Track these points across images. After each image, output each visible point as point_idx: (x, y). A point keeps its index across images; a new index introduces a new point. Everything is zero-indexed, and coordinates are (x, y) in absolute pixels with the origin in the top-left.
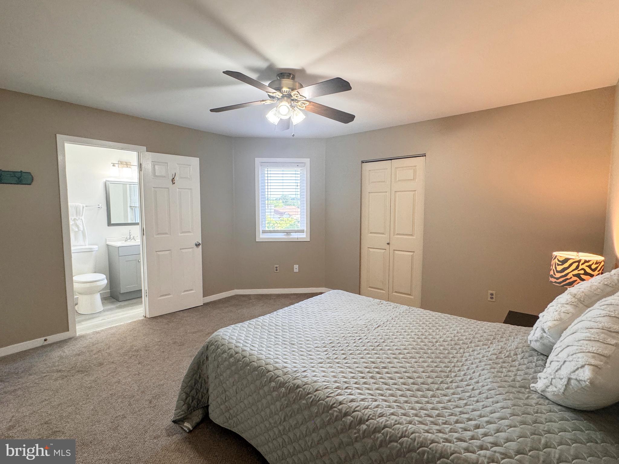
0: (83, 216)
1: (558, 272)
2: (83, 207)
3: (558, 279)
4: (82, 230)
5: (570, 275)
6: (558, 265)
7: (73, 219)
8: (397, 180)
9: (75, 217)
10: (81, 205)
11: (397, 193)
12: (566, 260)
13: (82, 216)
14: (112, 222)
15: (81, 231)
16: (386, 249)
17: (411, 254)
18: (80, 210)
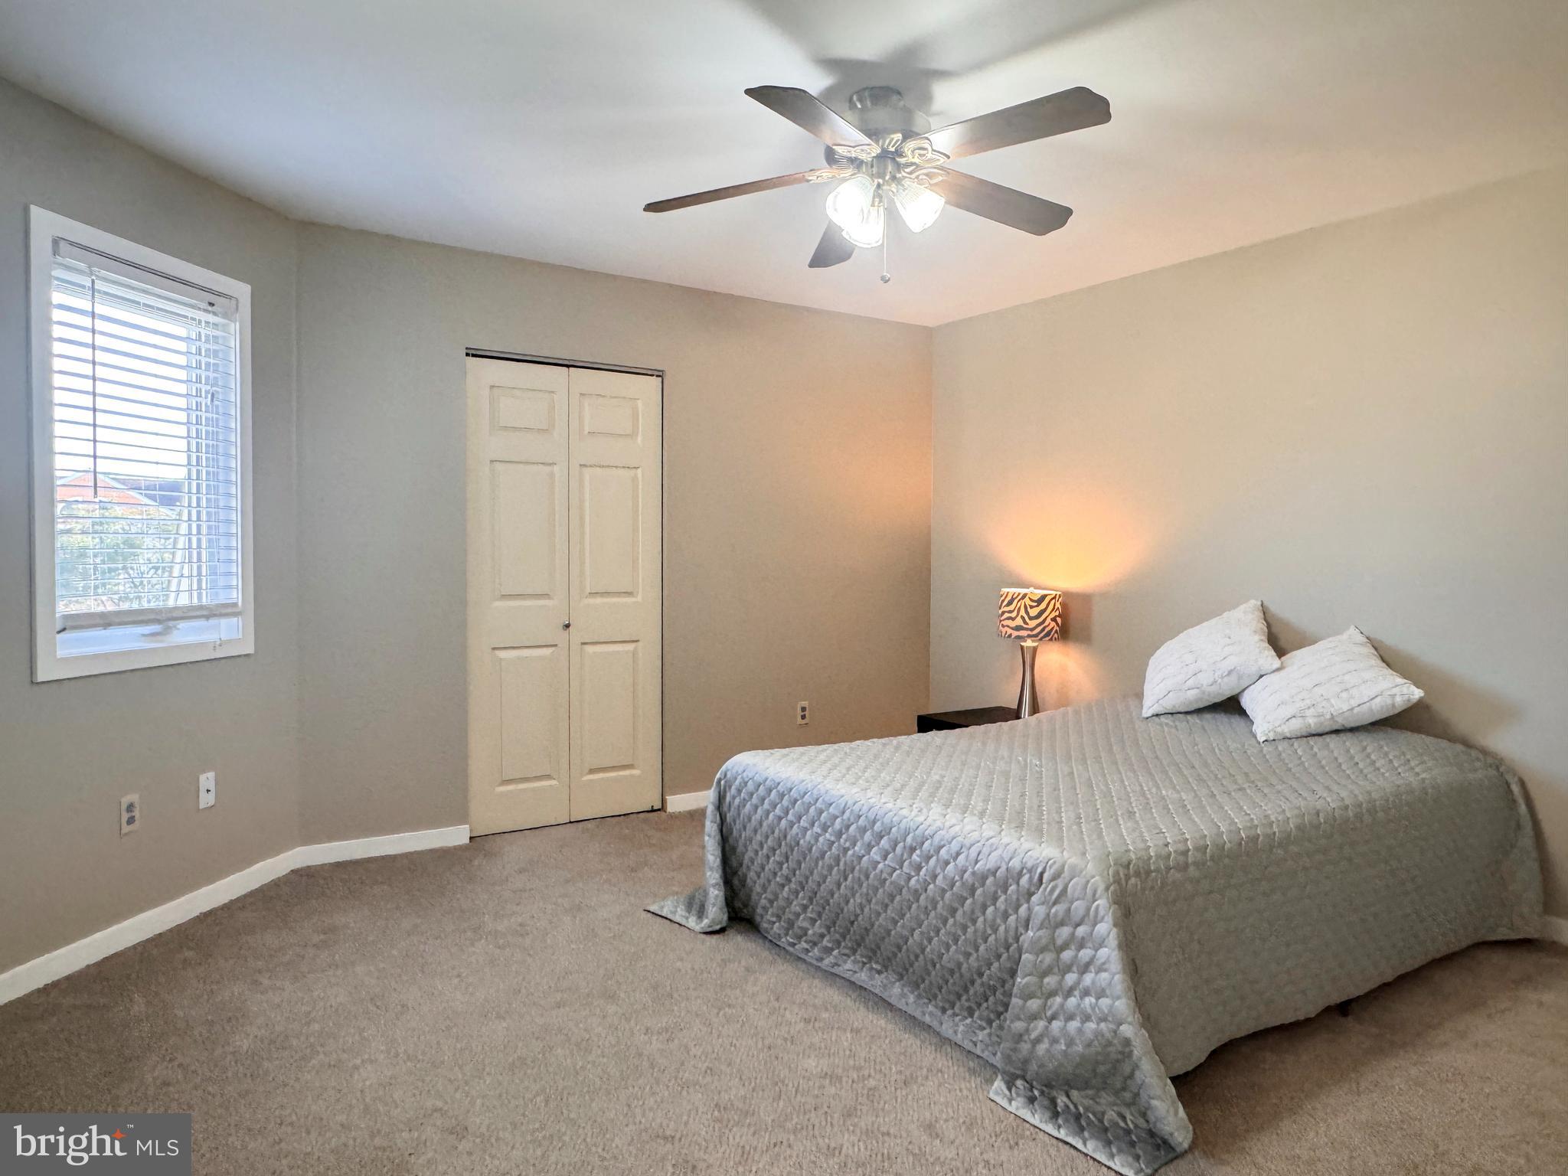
1: (1031, 618)
3: (1032, 630)
5: (1048, 620)
6: (1031, 607)
8: (586, 432)
11: (587, 472)
12: (1044, 597)
16: (556, 645)
17: (630, 647)
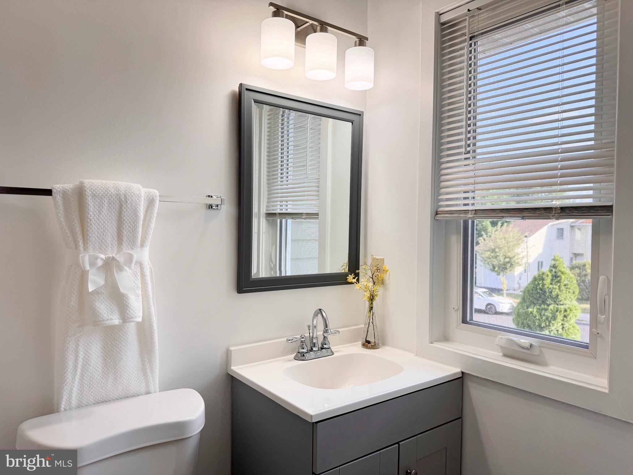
0: (147, 249)
2: (151, 202)
4: (140, 319)
9: (112, 253)
10: (143, 191)
15: (133, 326)
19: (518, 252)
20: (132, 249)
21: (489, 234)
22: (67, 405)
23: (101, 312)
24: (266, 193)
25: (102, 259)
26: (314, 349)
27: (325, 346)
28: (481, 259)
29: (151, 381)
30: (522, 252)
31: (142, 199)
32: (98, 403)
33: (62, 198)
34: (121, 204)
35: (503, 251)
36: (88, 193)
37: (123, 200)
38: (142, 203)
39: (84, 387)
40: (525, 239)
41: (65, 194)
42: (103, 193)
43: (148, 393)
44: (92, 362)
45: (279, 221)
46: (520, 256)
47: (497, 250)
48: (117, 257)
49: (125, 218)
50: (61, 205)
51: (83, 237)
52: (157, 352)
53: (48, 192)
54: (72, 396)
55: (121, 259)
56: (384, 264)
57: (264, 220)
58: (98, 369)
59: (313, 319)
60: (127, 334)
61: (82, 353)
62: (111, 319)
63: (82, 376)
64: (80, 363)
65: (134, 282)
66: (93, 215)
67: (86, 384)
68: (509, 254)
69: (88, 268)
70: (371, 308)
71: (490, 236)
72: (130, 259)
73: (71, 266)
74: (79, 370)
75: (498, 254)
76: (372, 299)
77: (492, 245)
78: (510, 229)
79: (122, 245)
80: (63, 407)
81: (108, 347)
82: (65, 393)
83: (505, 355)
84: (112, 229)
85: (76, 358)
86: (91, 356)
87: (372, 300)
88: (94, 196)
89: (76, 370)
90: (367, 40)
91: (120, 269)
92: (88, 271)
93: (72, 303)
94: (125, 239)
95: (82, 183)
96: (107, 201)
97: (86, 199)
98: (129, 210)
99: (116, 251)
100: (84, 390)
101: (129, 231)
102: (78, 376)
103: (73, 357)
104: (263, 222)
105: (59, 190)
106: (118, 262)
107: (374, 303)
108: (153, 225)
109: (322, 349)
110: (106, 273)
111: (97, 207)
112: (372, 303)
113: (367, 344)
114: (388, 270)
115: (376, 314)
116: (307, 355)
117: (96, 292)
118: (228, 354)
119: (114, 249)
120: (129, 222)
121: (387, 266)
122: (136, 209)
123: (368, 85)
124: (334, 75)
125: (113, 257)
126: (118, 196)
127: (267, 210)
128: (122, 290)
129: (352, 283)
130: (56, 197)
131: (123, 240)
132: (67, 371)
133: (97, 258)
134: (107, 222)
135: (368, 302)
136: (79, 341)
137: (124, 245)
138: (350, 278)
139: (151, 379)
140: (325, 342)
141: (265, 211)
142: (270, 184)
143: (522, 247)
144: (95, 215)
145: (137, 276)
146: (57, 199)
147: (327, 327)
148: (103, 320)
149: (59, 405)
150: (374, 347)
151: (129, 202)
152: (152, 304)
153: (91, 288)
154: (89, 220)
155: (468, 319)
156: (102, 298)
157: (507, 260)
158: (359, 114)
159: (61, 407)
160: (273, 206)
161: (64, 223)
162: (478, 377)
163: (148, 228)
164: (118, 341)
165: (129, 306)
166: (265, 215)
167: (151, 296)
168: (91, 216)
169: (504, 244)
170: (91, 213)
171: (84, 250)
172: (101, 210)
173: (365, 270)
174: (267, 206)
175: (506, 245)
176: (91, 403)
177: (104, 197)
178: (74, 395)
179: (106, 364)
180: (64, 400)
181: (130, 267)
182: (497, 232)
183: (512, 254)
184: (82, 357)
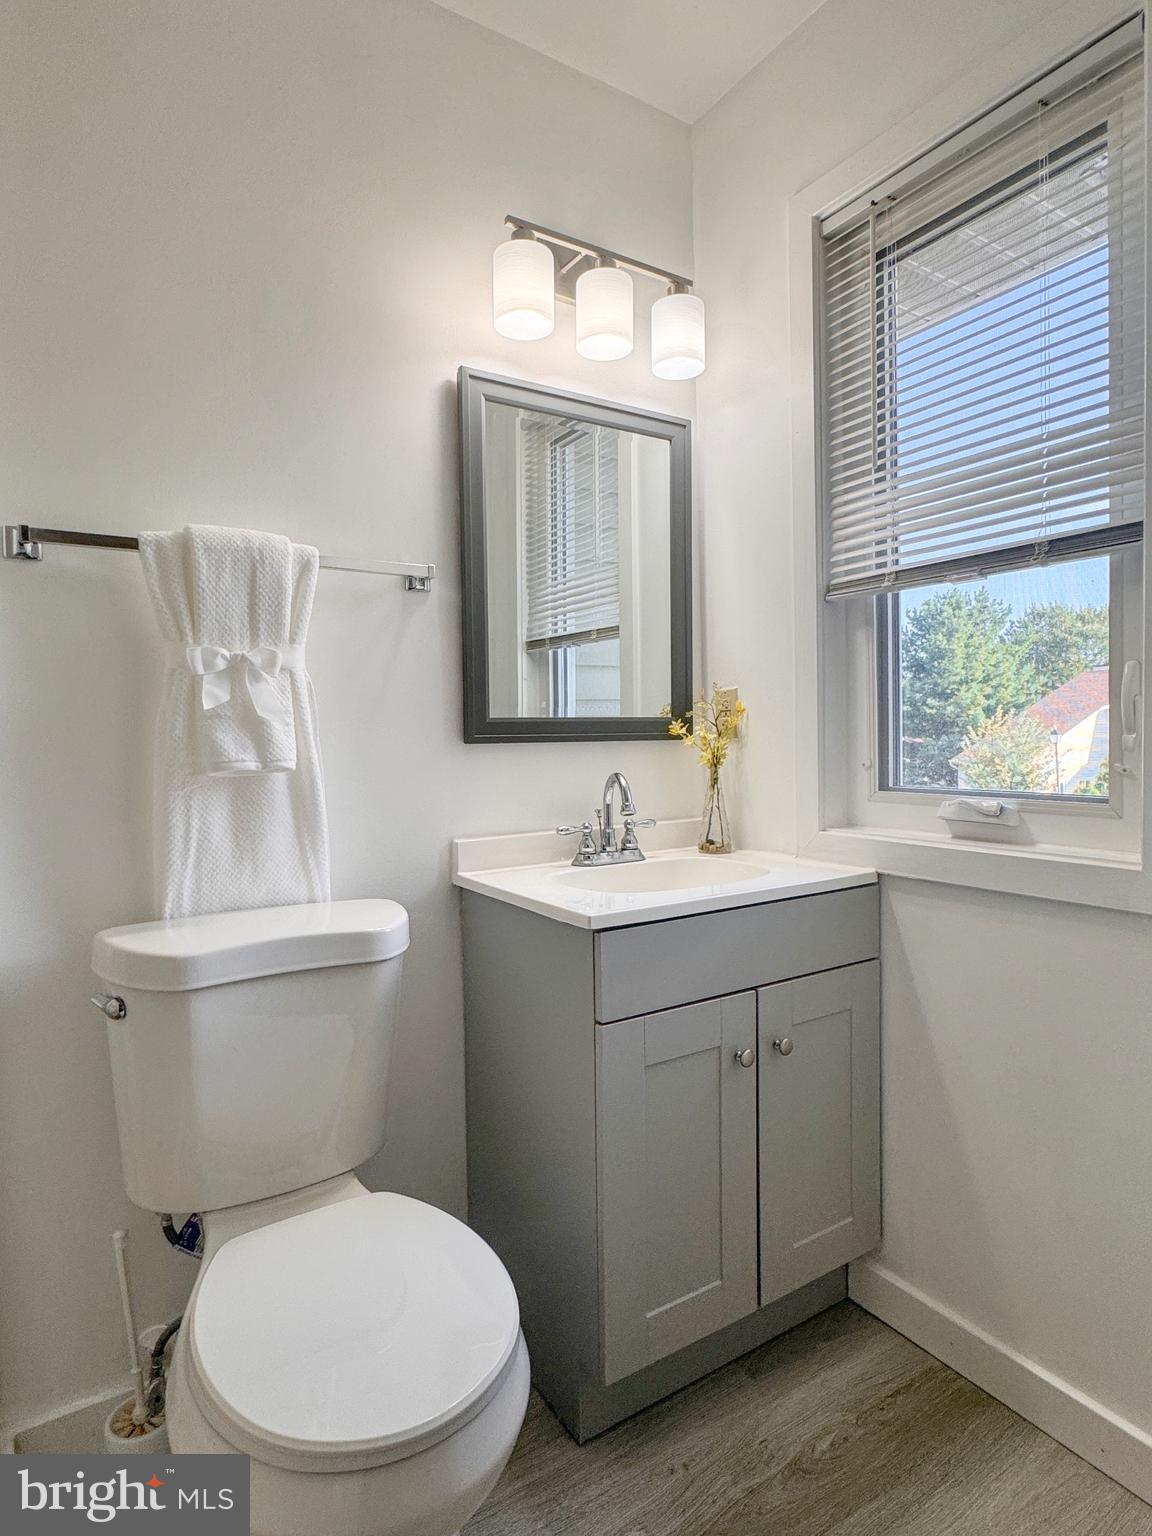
0: (301, 648)
2: (305, 567)
4: (292, 765)
7: (221, 664)
9: (241, 649)
10: (291, 547)
13: (292, 641)
14: (495, 712)
15: (281, 777)
18: (279, 581)
19: (1040, 762)
20: (276, 644)
21: (981, 730)
22: (174, 909)
23: (225, 747)
24: (526, 605)
25: (224, 657)
26: (608, 849)
27: (628, 845)
28: (965, 778)
29: (317, 882)
30: (1047, 763)
31: (290, 558)
32: (226, 910)
33: (155, 552)
34: (254, 565)
35: (1009, 761)
36: (198, 543)
37: (258, 558)
38: (290, 566)
39: (203, 880)
40: (1053, 738)
41: (159, 545)
42: (222, 544)
43: (312, 901)
44: (215, 837)
45: (551, 652)
46: (1043, 772)
47: (997, 760)
48: (250, 655)
49: (261, 590)
50: (154, 565)
51: (193, 621)
52: (326, 830)
53: (131, 544)
54: (182, 894)
55: (256, 659)
56: (737, 699)
57: (525, 654)
58: (225, 851)
59: (605, 795)
60: (272, 794)
61: (196, 820)
62: (245, 761)
63: (198, 861)
64: (195, 837)
65: (281, 703)
66: (207, 583)
67: (206, 876)
68: (1022, 768)
69: (201, 670)
70: (715, 781)
71: (984, 735)
72: (271, 662)
73: (174, 670)
74: (193, 850)
75: (998, 767)
76: (716, 763)
77: (985, 750)
78: (1021, 720)
79: (258, 636)
80: (168, 911)
81: (240, 815)
82: (170, 888)
83: (956, 837)
84: (239, 606)
85: (187, 828)
86: (211, 827)
87: (716, 766)
88: (207, 549)
89: (189, 850)
90: (691, 285)
91: (256, 678)
92: (202, 675)
93: (177, 732)
94: (262, 626)
95: (187, 529)
96: (229, 559)
97: (195, 554)
98: (267, 576)
99: (248, 648)
100: (203, 886)
101: (270, 613)
102: (191, 860)
103: (181, 826)
104: (522, 660)
105: (149, 538)
106: (252, 664)
107: (721, 770)
108: (310, 606)
109: (623, 849)
110: (232, 683)
111: (214, 569)
112: (716, 772)
113: (709, 846)
114: (744, 710)
115: (723, 791)
116: (595, 859)
117: (215, 714)
118: (452, 849)
119: (245, 643)
120: (269, 598)
121: (743, 702)
122: (279, 575)
123: (696, 367)
124: (628, 346)
125: (243, 655)
126: (248, 550)
127: (528, 637)
128: (259, 713)
129: (679, 737)
130: (145, 551)
131: (259, 629)
132: (173, 849)
133: (216, 654)
134: (231, 596)
135: (709, 770)
136: (191, 799)
137: (262, 637)
138: (677, 728)
139: (317, 876)
140: (628, 837)
141: (525, 639)
142: (532, 588)
143: (1046, 754)
144: (210, 582)
145: (286, 693)
146: (147, 555)
147: (627, 800)
148: (230, 762)
149: (161, 907)
150: (722, 850)
151: (267, 562)
152: (313, 744)
153: (207, 705)
154: (201, 590)
155: (891, 785)
156: (226, 725)
157: (1018, 779)
158: (684, 426)
159: (165, 912)
160: (540, 627)
161: (159, 596)
162: (906, 879)
163: (301, 611)
164: (258, 805)
165: (273, 740)
166: (525, 646)
167: (311, 730)
168: (204, 583)
169: (1011, 748)
170: (204, 578)
171: (194, 641)
172: (220, 573)
173: (703, 712)
174: (529, 630)
175: (1014, 749)
176: (215, 910)
177: (226, 552)
178: (186, 893)
179: (238, 844)
180: (170, 899)
181: (271, 674)
182: (996, 726)
183: (1027, 767)
184: (197, 827)
